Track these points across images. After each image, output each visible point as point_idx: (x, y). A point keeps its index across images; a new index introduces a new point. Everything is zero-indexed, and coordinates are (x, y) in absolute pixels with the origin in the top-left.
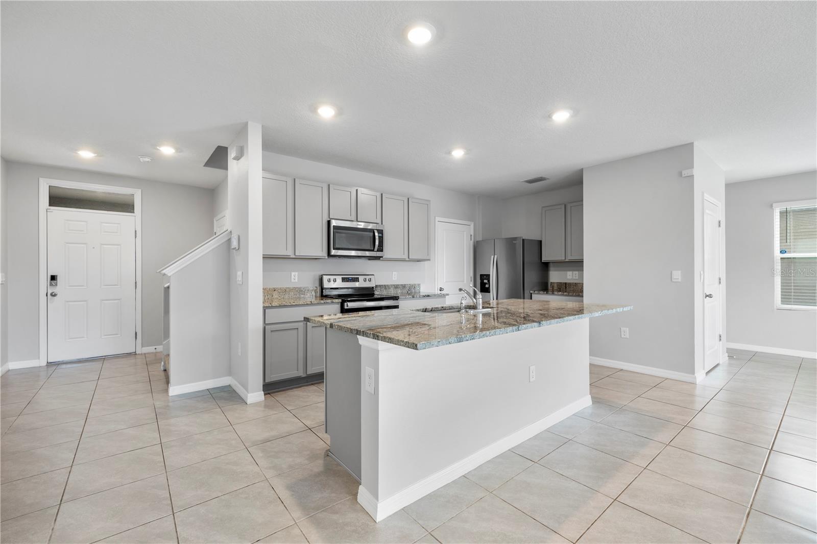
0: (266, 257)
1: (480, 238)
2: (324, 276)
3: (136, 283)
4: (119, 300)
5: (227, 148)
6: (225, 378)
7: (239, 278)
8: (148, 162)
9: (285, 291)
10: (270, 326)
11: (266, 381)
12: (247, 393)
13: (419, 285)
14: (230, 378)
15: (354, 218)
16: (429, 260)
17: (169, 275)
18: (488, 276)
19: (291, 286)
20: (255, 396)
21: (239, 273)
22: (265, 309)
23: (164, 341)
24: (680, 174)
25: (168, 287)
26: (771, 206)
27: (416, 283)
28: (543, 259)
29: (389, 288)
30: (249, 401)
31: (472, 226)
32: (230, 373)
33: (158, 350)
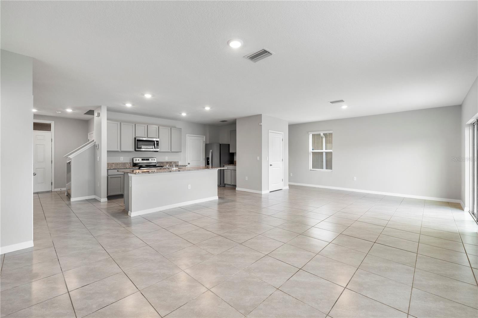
0: (108, 152)
1: (208, 143)
2: (134, 159)
3: (52, 161)
4: (44, 168)
5: (94, 111)
6: (93, 196)
7: (98, 159)
8: (60, 113)
9: (117, 164)
10: (110, 176)
11: (108, 195)
12: (100, 198)
13: (178, 162)
14: (95, 196)
15: (146, 136)
16: (181, 152)
17: (71, 158)
18: (209, 158)
19: (120, 162)
20: (104, 200)
21: (98, 157)
22: (108, 170)
23: (67, 183)
24: (259, 124)
25: (69, 163)
26: (308, 133)
27: (177, 161)
28: (230, 152)
29: (164, 163)
30: (101, 201)
31: (205, 137)
32: (95, 194)
33: (61, 190)
